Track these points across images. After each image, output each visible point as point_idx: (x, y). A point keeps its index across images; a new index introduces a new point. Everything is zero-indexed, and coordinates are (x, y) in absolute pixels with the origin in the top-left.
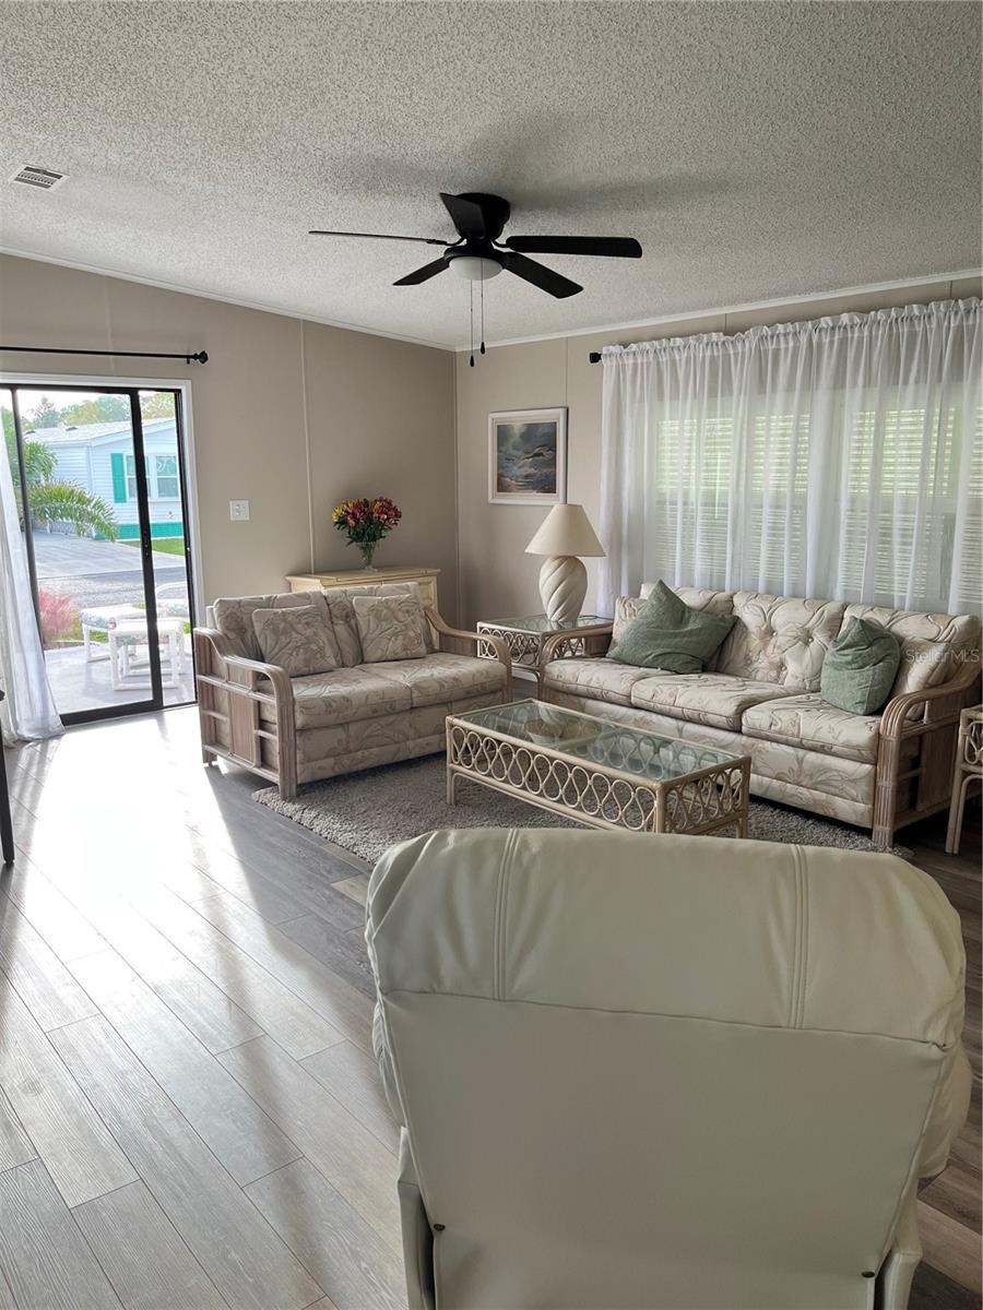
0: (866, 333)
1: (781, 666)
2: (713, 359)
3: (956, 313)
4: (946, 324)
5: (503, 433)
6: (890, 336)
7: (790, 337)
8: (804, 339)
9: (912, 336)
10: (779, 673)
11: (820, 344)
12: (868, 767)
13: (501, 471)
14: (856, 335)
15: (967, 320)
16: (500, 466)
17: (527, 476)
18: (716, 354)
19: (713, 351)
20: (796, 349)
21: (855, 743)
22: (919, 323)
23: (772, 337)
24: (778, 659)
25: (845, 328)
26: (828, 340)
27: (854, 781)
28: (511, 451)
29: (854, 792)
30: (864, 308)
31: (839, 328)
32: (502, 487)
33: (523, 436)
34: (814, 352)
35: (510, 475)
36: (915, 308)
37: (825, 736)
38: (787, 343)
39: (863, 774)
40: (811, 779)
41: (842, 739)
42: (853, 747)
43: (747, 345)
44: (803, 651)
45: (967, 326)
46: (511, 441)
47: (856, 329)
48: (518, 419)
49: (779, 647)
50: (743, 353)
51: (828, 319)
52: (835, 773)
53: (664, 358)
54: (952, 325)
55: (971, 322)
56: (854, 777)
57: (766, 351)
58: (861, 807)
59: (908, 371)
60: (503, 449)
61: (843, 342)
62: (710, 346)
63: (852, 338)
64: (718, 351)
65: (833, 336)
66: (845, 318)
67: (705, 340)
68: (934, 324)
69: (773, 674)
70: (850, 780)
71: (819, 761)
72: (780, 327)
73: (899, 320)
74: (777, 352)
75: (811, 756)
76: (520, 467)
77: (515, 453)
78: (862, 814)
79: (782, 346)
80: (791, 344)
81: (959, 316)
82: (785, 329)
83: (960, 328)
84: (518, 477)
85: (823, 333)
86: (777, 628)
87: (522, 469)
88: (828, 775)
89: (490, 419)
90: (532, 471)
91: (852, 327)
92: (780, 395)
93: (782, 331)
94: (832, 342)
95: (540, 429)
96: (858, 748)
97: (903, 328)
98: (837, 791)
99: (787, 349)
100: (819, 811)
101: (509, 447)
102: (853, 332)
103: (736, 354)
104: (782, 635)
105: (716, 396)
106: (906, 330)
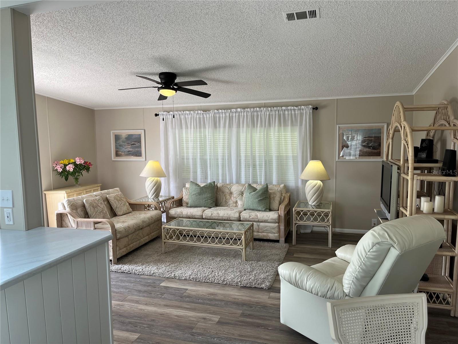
0: (245, 114)
1: (236, 202)
2: (200, 118)
3: (268, 111)
4: (266, 113)
5: (117, 138)
6: (252, 115)
7: (224, 114)
8: (228, 115)
9: (258, 116)
10: (236, 204)
11: (232, 116)
12: (277, 224)
13: (117, 150)
14: (242, 114)
15: (271, 113)
16: (116, 148)
17: (129, 151)
18: (200, 116)
19: (199, 116)
20: (226, 117)
21: (274, 218)
22: (259, 113)
23: (218, 113)
24: (235, 200)
25: (239, 112)
26: (234, 115)
27: (274, 228)
28: (121, 143)
29: (274, 231)
30: (244, 107)
31: (238, 112)
32: (117, 155)
33: (126, 138)
34: (231, 119)
35: (121, 151)
36: (258, 109)
37: (265, 218)
38: (223, 115)
39: (276, 226)
40: (262, 230)
41: (270, 218)
42: (273, 219)
43: (210, 115)
44: (242, 198)
45: (271, 114)
46: (121, 140)
47: (242, 113)
48: (124, 133)
49: (235, 197)
50: (209, 117)
51: (234, 110)
52: (269, 227)
53: (182, 117)
54: (267, 114)
55: (272, 113)
56: (274, 227)
57: (216, 117)
58: (276, 235)
59: (257, 124)
60: (118, 142)
61: (239, 116)
62: (198, 115)
63: (241, 115)
64: (201, 116)
65: (236, 114)
66: (239, 110)
67: (196, 113)
68: (263, 113)
69: (235, 205)
70: (273, 228)
71: (264, 225)
72: (220, 111)
73: (254, 111)
74: (219, 117)
75: (262, 224)
76: (125, 148)
77: (123, 144)
78: (277, 236)
79: (221, 116)
80: (224, 116)
81: (269, 111)
82: (222, 111)
83: (269, 114)
84: (125, 151)
85: (233, 113)
86: (233, 192)
87: (127, 149)
88: (267, 228)
89: (111, 133)
90: (131, 150)
91: (241, 112)
92: (222, 129)
93: (221, 112)
94: (236, 116)
95: (134, 136)
96: (275, 219)
97: (255, 113)
98: (269, 232)
99: (223, 117)
100: (265, 238)
101: (120, 142)
102: (241, 114)
103: (207, 117)
104: (235, 194)
105: (201, 128)
106: (256, 114)
